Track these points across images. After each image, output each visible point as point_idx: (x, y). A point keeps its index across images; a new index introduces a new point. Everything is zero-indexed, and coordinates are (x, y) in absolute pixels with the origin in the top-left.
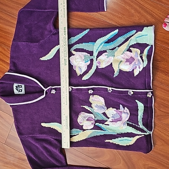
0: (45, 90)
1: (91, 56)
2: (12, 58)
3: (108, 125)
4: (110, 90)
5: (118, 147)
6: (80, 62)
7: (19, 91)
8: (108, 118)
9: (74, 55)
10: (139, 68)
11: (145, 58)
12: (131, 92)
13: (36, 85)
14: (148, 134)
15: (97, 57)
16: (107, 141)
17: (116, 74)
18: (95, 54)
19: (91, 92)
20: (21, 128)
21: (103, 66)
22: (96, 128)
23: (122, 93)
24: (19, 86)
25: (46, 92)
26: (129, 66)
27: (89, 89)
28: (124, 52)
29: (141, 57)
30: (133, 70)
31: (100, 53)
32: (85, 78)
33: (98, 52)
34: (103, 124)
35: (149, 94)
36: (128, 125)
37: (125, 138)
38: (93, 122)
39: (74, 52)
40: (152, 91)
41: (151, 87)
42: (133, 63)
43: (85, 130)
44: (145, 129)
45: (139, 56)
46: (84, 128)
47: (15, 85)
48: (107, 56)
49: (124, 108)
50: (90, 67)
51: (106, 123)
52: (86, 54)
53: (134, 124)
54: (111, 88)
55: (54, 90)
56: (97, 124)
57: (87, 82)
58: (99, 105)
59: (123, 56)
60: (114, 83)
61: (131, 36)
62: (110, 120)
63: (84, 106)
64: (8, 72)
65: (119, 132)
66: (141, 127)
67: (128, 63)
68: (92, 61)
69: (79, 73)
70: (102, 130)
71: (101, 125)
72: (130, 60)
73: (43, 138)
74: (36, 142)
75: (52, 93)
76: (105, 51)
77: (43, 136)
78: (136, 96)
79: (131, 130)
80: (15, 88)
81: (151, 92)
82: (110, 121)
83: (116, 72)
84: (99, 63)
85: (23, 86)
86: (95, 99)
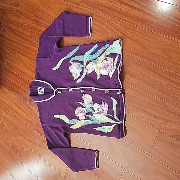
0: (55, 91)
1: (82, 65)
2: (37, 69)
3: (95, 116)
4: (94, 90)
5: (101, 133)
6: (76, 70)
7: (41, 92)
8: (95, 111)
9: (72, 65)
10: (112, 72)
11: (115, 65)
12: (107, 90)
13: (50, 88)
14: (120, 123)
15: (86, 66)
16: (94, 129)
17: (98, 77)
18: (85, 63)
19: (82, 91)
20: (43, 119)
21: (90, 72)
22: (87, 118)
23: (102, 92)
24: (41, 89)
25: (55, 92)
26: (105, 71)
27: (81, 89)
28: (102, 61)
29: (113, 64)
30: (108, 74)
31: (88, 63)
32: (79, 81)
33: (86, 62)
34: (92, 115)
35: (119, 92)
36: (108, 116)
37: (106, 127)
38: (85, 114)
39: (72, 63)
40: (122, 89)
41: (121, 87)
42: (108, 69)
43: (81, 120)
44: (118, 120)
45: (112, 63)
46: (80, 119)
47: (39, 88)
48: (92, 65)
49: (104, 103)
50: (82, 73)
51: (93, 115)
52: (79, 64)
53: (111, 116)
54: (94, 88)
55: (60, 91)
56: (87, 115)
57: (80, 84)
58: (88, 101)
59: (102, 64)
60: (97, 84)
61: (107, 49)
62: (96, 112)
63: (79, 102)
64: (35, 79)
65: (102, 122)
66: (115, 118)
67: (105, 69)
68: (83, 68)
69: (75, 78)
70: (91, 120)
71: (90, 116)
72: (106, 67)
73: (56, 126)
74: (51, 129)
75: (59, 93)
76: (91, 61)
77: (55, 125)
78: (111, 94)
79: (109, 120)
80: (38, 90)
81: (120, 90)
82: (96, 114)
83: (98, 76)
84: (87, 70)
85: (43, 89)
86: (86, 97)
